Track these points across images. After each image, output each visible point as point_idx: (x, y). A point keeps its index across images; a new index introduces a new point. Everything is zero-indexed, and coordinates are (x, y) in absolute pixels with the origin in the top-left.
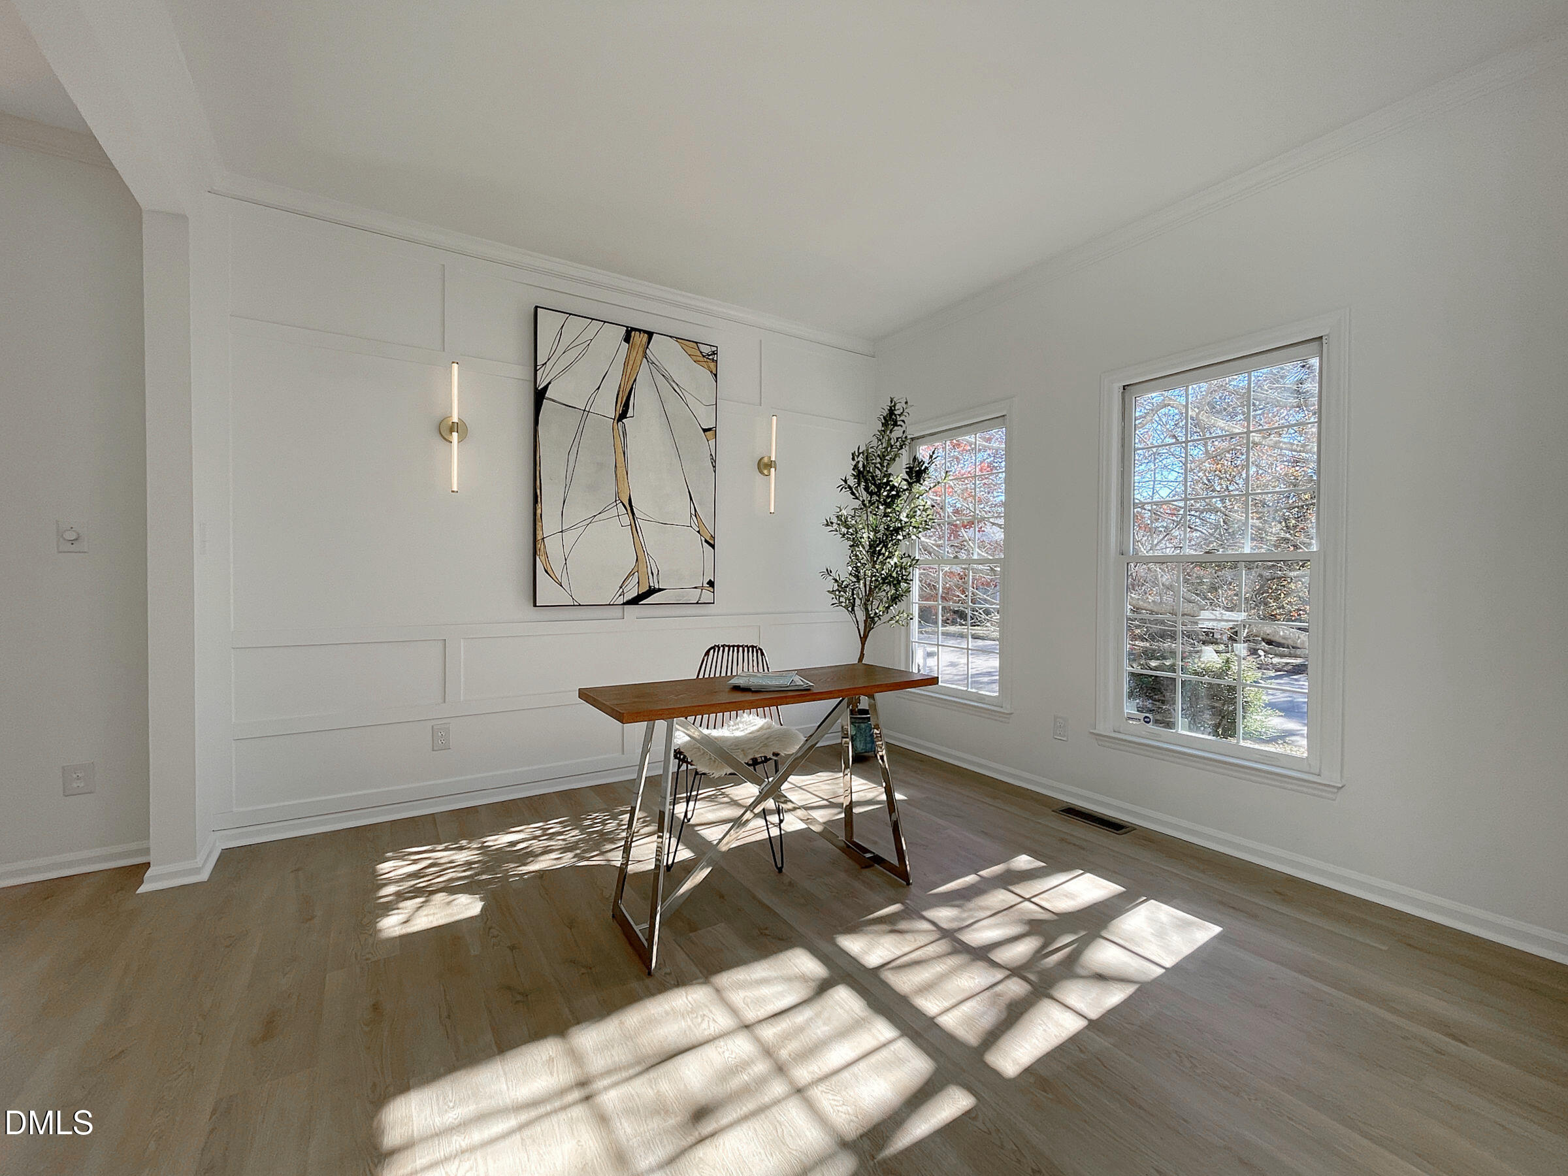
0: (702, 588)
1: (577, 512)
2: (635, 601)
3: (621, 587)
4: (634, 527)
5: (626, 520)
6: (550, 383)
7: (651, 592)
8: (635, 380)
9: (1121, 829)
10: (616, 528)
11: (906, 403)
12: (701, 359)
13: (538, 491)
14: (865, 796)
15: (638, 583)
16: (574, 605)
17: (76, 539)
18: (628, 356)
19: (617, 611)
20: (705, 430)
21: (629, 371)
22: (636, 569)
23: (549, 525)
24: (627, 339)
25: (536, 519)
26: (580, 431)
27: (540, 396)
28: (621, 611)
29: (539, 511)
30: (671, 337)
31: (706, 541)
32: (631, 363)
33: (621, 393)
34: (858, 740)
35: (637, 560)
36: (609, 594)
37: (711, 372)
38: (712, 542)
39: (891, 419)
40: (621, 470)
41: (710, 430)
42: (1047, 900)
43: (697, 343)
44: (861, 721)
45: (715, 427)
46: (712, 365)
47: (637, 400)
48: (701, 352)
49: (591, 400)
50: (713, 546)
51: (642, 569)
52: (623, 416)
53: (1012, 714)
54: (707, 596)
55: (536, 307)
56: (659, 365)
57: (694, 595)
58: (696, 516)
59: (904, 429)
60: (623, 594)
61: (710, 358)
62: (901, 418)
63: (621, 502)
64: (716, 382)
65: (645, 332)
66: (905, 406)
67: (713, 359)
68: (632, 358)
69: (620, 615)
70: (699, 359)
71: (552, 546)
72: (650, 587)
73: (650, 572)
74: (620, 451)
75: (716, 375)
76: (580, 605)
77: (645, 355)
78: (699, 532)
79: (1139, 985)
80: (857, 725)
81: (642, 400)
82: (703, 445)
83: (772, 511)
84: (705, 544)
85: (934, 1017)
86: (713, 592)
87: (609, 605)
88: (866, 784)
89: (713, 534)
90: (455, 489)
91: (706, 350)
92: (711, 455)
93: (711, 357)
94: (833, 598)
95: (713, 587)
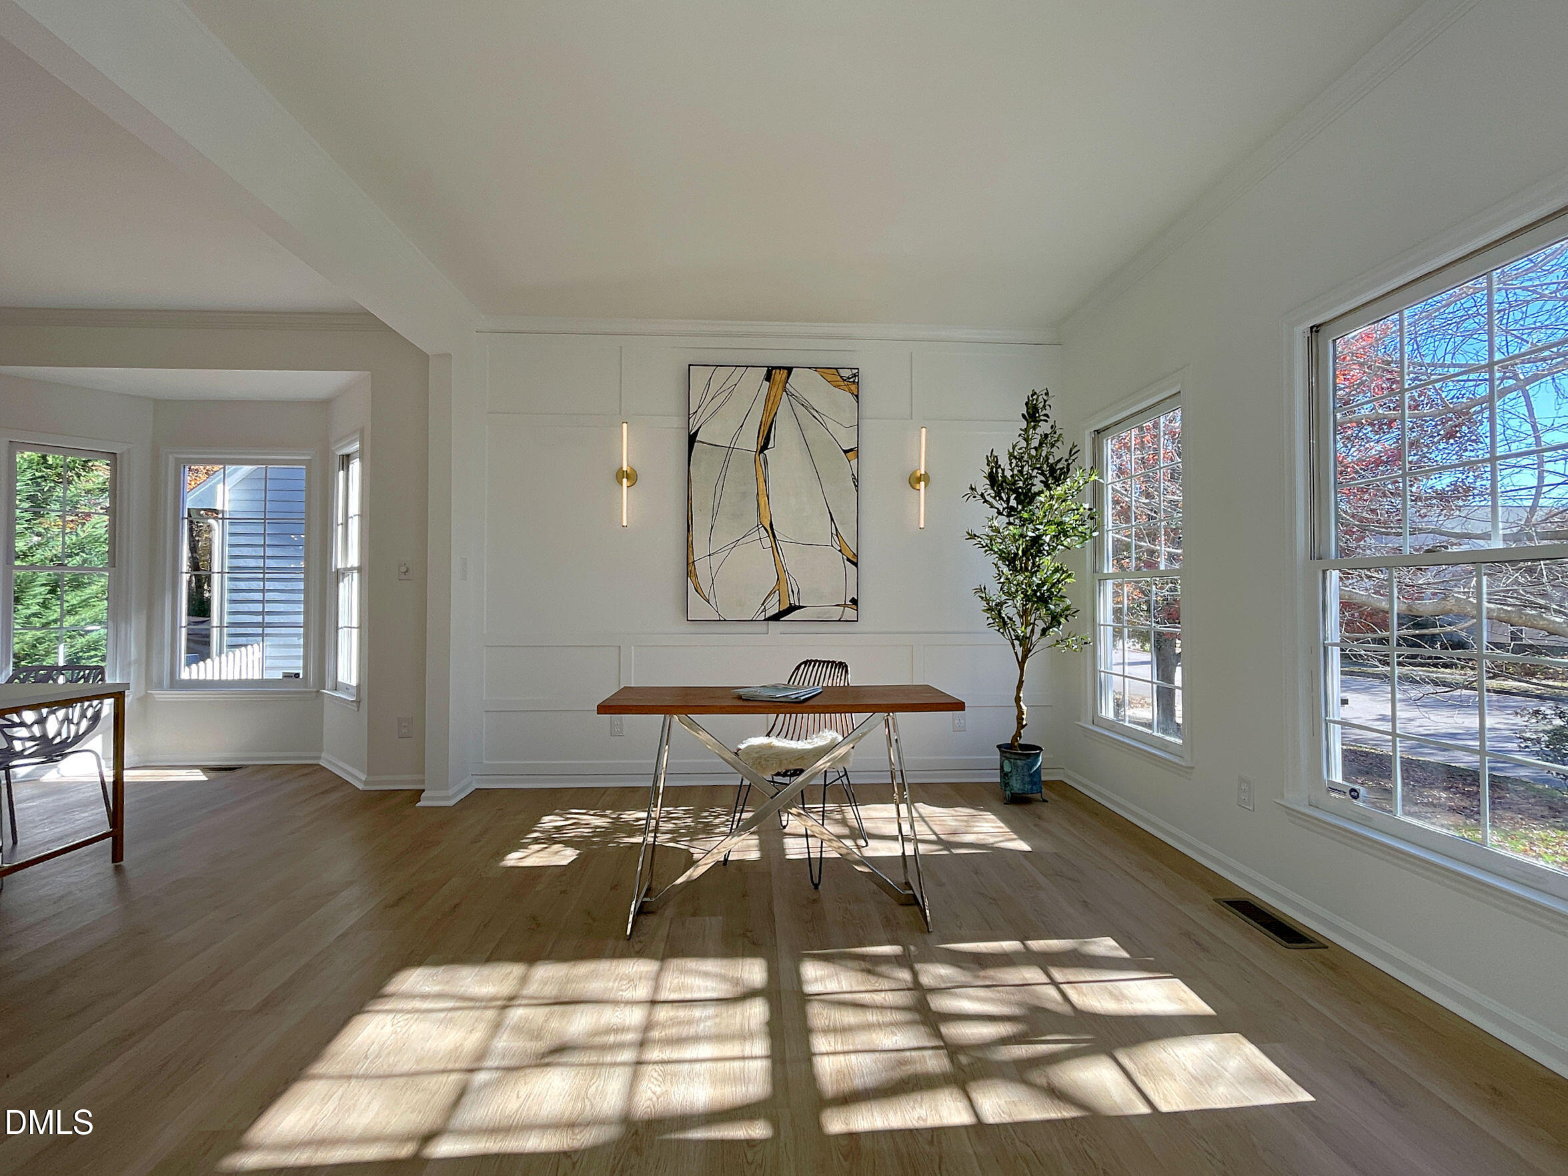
0: (845, 605)
1: (723, 537)
2: (776, 617)
3: (763, 604)
4: (775, 548)
5: (767, 542)
6: (700, 427)
7: (792, 609)
8: (776, 413)
9: (1300, 942)
10: (757, 552)
11: (1047, 394)
12: (842, 383)
13: (690, 521)
14: (984, 839)
15: (779, 600)
16: (720, 620)
17: (407, 572)
18: (769, 394)
19: (762, 627)
20: (846, 452)
21: (770, 405)
22: (777, 587)
23: (699, 551)
24: (768, 377)
25: (689, 545)
26: (726, 465)
27: (692, 439)
28: (765, 626)
29: (690, 539)
30: (810, 368)
31: (848, 560)
32: (772, 398)
33: (762, 427)
34: (1014, 779)
35: (778, 579)
36: (752, 610)
37: (852, 394)
38: (855, 560)
39: (1033, 414)
40: (762, 494)
41: (851, 450)
42: (1080, 993)
43: (836, 369)
44: (1017, 757)
45: (858, 447)
46: (853, 387)
47: (779, 432)
48: (841, 377)
49: (736, 436)
50: (856, 564)
51: (783, 588)
52: (765, 447)
53: (1192, 768)
54: (850, 613)
55: (690, 365)
56: (798, 395)
57: (836, 613)
58: (837, 536)
59: (1051, 422)
60: (765, 610)
61: (851, 382)
62: (1044, 412)
63: (763, 526)
64: (858, 402)
65: (784, 368)
66: (1045, 398)
67: (854, 381)
68: (773, 393)
69: (765, 630)
70: (838, 383)
71: (701, 568)
72: (790, 604)
73: (790, 590)
74: (761, 480)
75: (857, 396)
76: (725, 620)
77: (784, 388)
78: (840, 551)
79: (1091, 1114)
80: (1012, 761)
81: (784, 431)
82: (847, 467)
83: (922, 526)
84: (847, 563)
85: (815, 1054)
86: (857, 610)
87: (752, 620)
88: (1001, 827)
89: (856, 552)
90: (625, 524)
91: (846, 373)
92: (853, 474)
93: (851, 380)
94: (988, 618)
95: (857, 605)
